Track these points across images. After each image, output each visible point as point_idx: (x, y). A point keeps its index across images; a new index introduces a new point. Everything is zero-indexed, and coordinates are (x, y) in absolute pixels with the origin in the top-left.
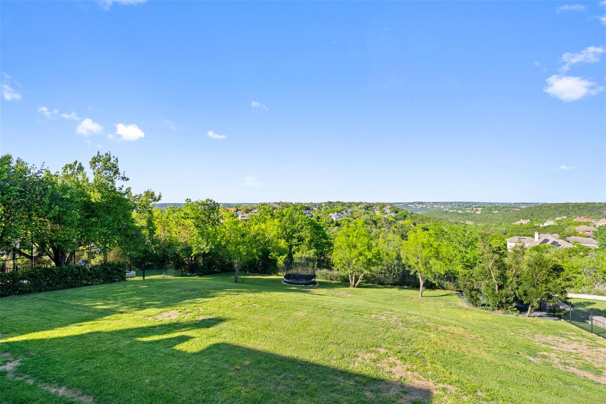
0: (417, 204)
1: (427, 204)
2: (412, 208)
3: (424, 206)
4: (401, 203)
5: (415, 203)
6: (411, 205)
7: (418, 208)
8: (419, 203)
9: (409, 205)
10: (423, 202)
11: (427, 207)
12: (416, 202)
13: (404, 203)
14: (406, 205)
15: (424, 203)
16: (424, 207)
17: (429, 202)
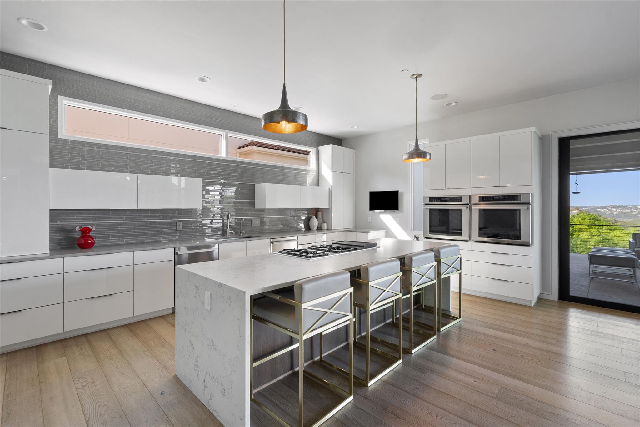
0: (613, 208)
1: (632, 208)
2: (604, 213)
3: (627, 211)
4: (586, 207)
5: (608, 207)
6: (601, 210)
7: (615, 213)
8: (617, 207)
9: (599, 210)
10: (624, 205)
11: (632, 212)
12: (611, 206)
13: (589, 207)
14: (595, 209)
15: (626, 206)
16: (625, 213)
17: (634, 206)
